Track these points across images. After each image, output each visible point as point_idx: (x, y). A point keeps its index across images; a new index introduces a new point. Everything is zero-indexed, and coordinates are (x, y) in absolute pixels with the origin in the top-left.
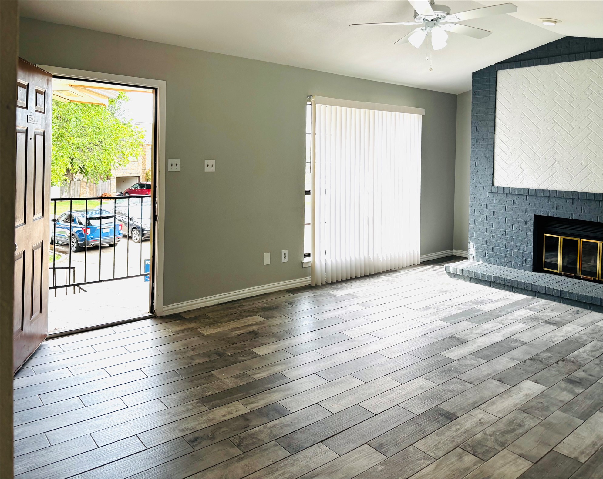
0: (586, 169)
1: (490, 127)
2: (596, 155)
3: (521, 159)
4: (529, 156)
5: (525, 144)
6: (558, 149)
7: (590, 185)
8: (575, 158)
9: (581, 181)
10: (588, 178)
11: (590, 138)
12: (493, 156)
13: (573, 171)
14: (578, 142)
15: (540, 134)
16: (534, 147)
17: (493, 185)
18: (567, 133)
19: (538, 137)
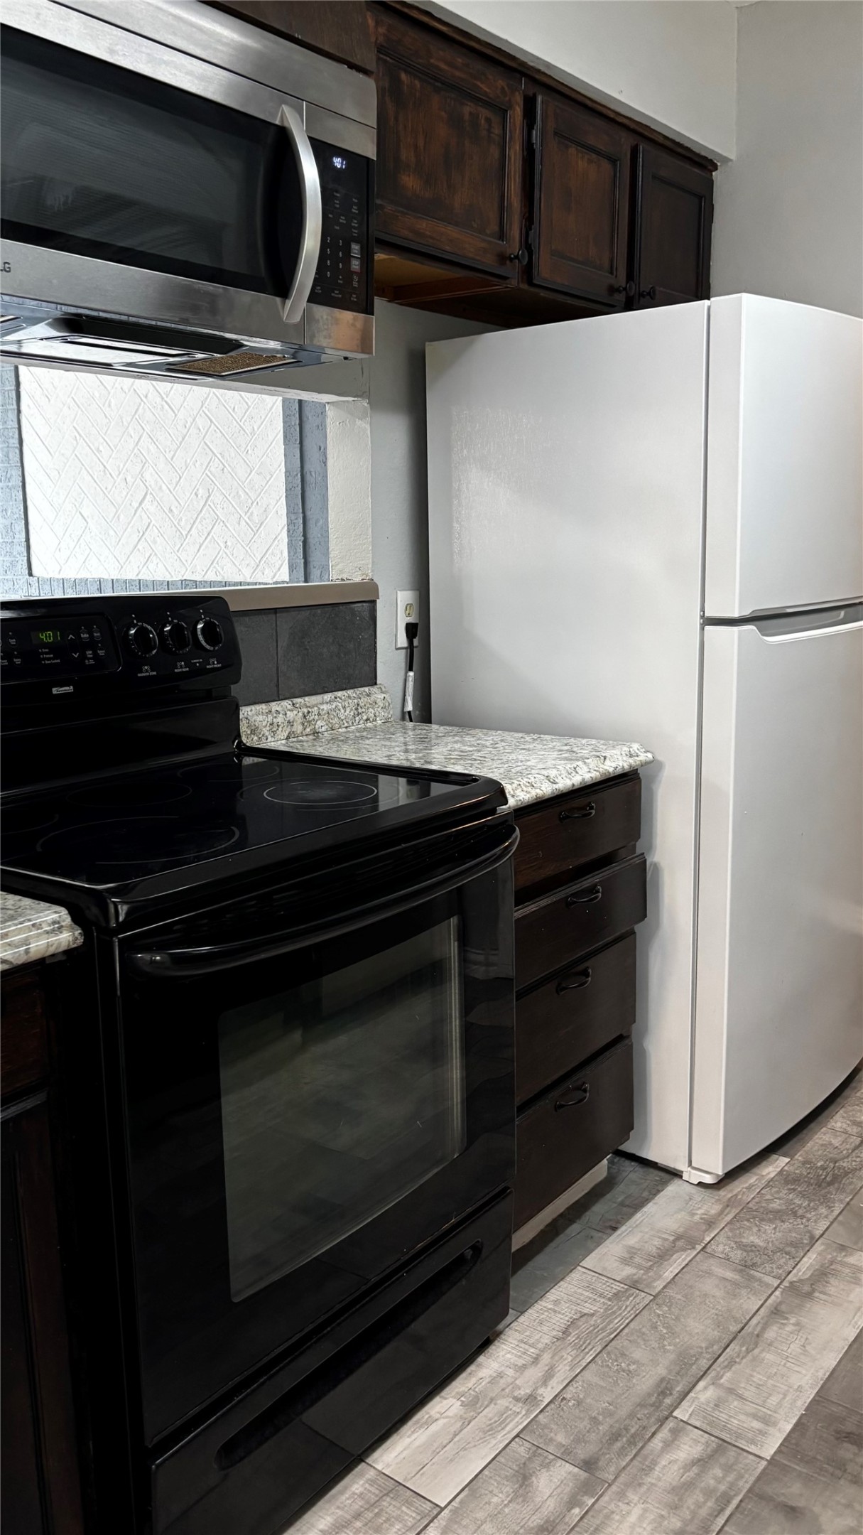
0: (207, 509)
1: (8, 391)
2: (224, 465)
3: (80, 487)
4: (92, 477)
5: (84, 439)
6: (149, 451)
7: (217, 559)
8: (185, 474)
9: (200, 547)
10: (212, 536)
11: (208, 411)
12: (21, 484)
13: (181, 518)
14: (186, 427)
15: (110, 406)
16: (101, 448)
17: (30, 574)
18: (163, 398)
19: (106, 417)
